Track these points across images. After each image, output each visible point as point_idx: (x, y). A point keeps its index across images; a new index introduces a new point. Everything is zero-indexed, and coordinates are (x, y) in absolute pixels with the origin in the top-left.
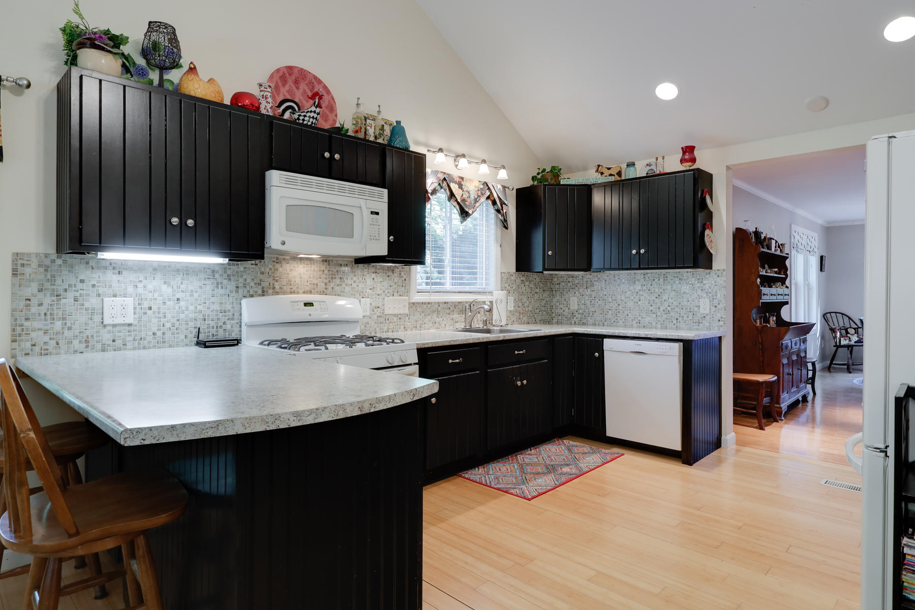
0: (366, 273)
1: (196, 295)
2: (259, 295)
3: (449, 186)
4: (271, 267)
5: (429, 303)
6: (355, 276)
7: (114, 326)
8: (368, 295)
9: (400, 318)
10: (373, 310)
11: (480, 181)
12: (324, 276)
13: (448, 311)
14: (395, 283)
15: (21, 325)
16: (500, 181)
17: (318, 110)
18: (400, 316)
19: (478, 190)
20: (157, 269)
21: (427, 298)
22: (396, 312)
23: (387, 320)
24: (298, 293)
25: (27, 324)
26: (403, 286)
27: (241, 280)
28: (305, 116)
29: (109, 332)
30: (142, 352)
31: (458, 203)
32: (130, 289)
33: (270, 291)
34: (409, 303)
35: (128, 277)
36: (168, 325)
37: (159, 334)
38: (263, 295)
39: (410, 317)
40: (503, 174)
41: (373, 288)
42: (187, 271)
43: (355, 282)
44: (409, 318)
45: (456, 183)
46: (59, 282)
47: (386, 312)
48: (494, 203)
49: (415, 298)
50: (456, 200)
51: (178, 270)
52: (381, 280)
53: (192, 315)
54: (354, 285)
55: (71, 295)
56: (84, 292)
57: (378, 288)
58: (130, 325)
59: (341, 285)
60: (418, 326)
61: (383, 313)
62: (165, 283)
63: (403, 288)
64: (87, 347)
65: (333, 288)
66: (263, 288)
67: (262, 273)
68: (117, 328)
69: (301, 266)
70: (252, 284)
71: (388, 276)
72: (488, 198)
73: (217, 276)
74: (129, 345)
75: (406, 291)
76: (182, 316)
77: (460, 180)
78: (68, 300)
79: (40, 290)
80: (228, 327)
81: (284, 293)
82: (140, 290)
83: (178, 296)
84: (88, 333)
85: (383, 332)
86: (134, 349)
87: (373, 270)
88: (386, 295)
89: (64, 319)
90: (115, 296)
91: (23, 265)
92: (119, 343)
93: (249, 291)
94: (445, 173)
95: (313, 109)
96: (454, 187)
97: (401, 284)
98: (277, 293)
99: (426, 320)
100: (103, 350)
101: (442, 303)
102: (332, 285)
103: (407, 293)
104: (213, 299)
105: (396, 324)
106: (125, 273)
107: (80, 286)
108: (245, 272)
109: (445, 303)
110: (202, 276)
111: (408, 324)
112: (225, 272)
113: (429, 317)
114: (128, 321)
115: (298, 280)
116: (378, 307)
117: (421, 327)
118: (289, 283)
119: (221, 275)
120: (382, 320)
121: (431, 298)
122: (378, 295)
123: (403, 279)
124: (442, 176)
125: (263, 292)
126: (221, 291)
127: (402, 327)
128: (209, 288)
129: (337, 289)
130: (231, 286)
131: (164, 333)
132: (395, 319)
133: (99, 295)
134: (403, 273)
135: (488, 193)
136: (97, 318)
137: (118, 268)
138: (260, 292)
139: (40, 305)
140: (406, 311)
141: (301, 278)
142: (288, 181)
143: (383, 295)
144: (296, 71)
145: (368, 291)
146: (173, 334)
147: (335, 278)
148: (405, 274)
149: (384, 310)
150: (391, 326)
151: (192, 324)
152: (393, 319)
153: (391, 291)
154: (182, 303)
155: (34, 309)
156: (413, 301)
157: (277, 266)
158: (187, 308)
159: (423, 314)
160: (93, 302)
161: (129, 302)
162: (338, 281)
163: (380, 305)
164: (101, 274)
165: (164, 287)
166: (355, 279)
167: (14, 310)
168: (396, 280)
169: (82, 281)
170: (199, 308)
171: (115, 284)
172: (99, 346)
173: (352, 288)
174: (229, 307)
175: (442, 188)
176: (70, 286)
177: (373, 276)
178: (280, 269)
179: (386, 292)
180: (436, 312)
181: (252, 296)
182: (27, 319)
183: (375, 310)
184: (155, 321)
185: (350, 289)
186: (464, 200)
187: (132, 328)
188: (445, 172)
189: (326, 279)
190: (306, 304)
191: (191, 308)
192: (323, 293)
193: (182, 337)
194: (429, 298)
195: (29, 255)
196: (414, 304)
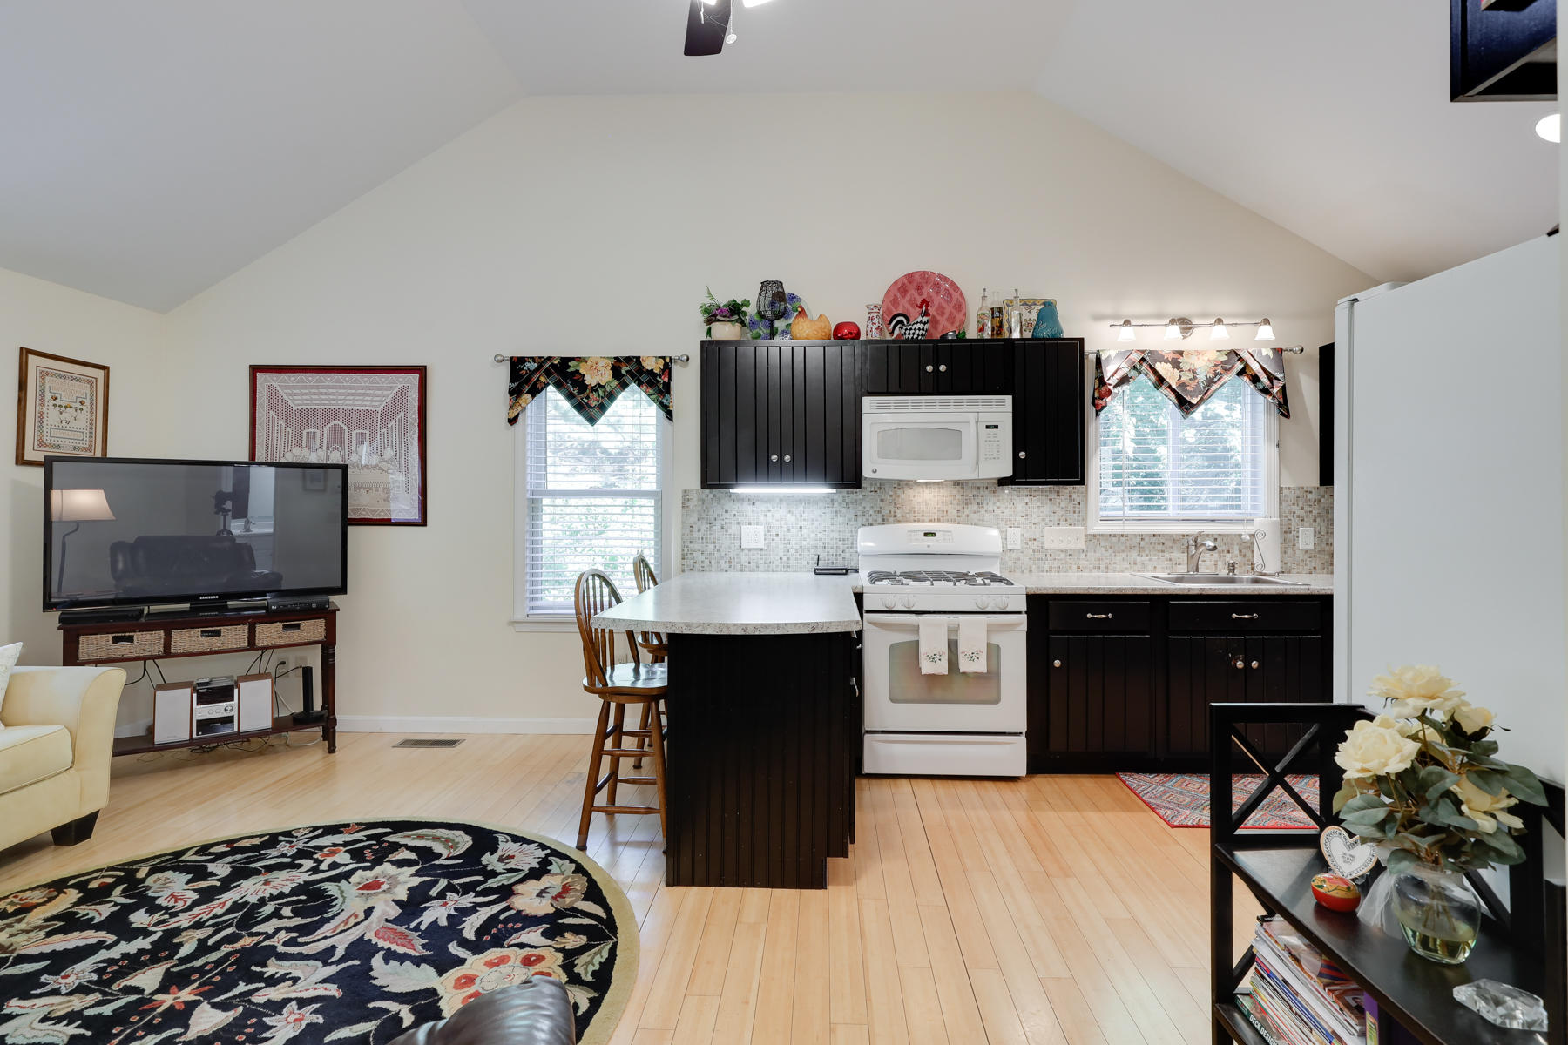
0: (1015, 497)
1: (816, 523)
2: (879, 524)
3: (1152, 368)
4: (891, 493)
5: (1122, 536)
6: (998, 500)
7: (750, 550)
8: (1019, 523)
9: (1070, 555)
10: (1027, 543)
11: (1220, 351)
12: (955, 502)
13: (1160, 547)
14: (1062, 509)
15: (687, 547)
16: (1265, 344)
17: (925, 319)
18: (1069, 552)
19: (1216, 365)
20: (782, 499)
21: (1117, 528)
22: (1062, 546)
23: (1048, 555)
24: (923, 521)
25: (691, 546)
26: (1074, 512)
27: (860, 508)
28: (911, 329)
29: (746, 555)
30: (771, 574)
31: (1173, 390)
32: (762, 518)
33: (891, 519)
34: (1086, 535)
35: (761, 507)
36: (792, 551)
37: (785, 559)
38: (883, 524)
39: (1088, 554)
40: (1266, 333)
41: (1027, 515)
42: (808, 501)
43: (998, 508)
44: (1086, 555)
45: (1167, 361)
46: (711, 512)
47: (1046, 546)
48: (1255, 379)
49: (1095, 528)
50: (1170, 387)
51: (800, 500)
52: (1039, 504)
53: (813, 543)
54: (998, 512)
55: (719, 523)
56: (728, 521)
57: (1034, 516)
58: (761, 550)
59: (979, 512)
60: (1102, 566)
61: (1042, 547)
62: (790, 512)
63: (1076, 515)
64: (730, 567)
65: (968, 516)
66: (883, 516)
67: (882, 500)
68: (752, 552)
69: (927, 491)
70: (871, 512)
71: (1051, 500)
72: (1241, 373)
73: (836, 504)
74: (761, 567)
75: (1081, 518)
76: (804, 543)
77: (1176, 356)
78: (717, 527)
79: (699, 519)
80: (847, 555)
81: (907, 521)
82: (770, 519)
83: (801, 524)
84: (731, 555)
85: (1043, 571)
86: (765, 571)
87: (1027, 492)
88: (1046, 524)
89: (714, 543)
90: (750, 524)
91: (688, 500)
92: (753, 564)
93: (868, 520)
94: (1143, 352)
95: (920, 319)
96: (1164, 369)
97: (1072, 510)
98: (899, 522)
99: (1118, 559)
100: (742, 571)
101: (1147, 535)
102: (967, 512)
103: (1083, 521)
104: (832, 528)
105: (1064, 562)
106: (757, 503)
107: (725, 515)
108: (863, 499)
109: (1154, 535)
110: (821, 504)
111: (1083, 563)
112: (844, 500)
113: (1124, 555)
114: (761, 545)
115: (923, 507)
116: (1035, 540)
117: (1107, 568)
118: (913, 510)
119: (840, 504)
120: (1040, 555)
121: (1126, 528)
122: (1034, 524)
123: (1076, 503)
124: (1136, 357)
125: (883, 520)
126: (840, 520)
127: (1075, 567)
128: (828, 516)
129: (974, 517)
130: (850, 514)
131: (789, 559)
132: (1063, 555)
133: (738, 523)
134: (1074, 496)
135: (1239, 366)
136: (737, 543)
137: (752, 500)
138: (880, 520)
139: (699, 531)
140: (1081, 545)
141: (927, 504)
142: (880, 406)
143: (1043, 524)
144: (917, 276)
145: (1019, 518)
146: (797, 559)
147: (971, 504)
148: (1079, 496)
149: (1043, 543)
150: (1056, 564)
151: (813, 551)
152: (1059, 556)
153: (1055, 518)
154: (805, 531)
155: (696, 535)
156: (1091, 532)
157: (899, 492)
158: (809, 535)
159: (1111, 551)
160: (734, 529)
161: (761, 529)
162: (975, 507)
163: (1037, 537)
164: (739, 505)
165: (789, 515)
166: (998, 504)
167: (683, 535)
168: (1062, 505)
169: (726, 512)
170: (819, 535)
171: (750, 514)
172: (739, 567)
173: (995, 516)
174: (848, 535)
175: (1140, 372)
176: (718, 515)
177: (1027, 500)
178: (903, 496)
179: (1047, 520)
180: (1137, 548)
181: (871, 525)
182: (691, 542)
183: (1030, 543)
184: (781, 546)
185: (991, 517)
186: (1183, 385)
187: (763, 553)
188: (1144, 349)
189: (958, 504)
190: (926, 535)
191: (813, 535)
192: (955, 521)
193: (804, 563)
194: (1122, 528)
195: (693, 490)
196: (1094, 536)
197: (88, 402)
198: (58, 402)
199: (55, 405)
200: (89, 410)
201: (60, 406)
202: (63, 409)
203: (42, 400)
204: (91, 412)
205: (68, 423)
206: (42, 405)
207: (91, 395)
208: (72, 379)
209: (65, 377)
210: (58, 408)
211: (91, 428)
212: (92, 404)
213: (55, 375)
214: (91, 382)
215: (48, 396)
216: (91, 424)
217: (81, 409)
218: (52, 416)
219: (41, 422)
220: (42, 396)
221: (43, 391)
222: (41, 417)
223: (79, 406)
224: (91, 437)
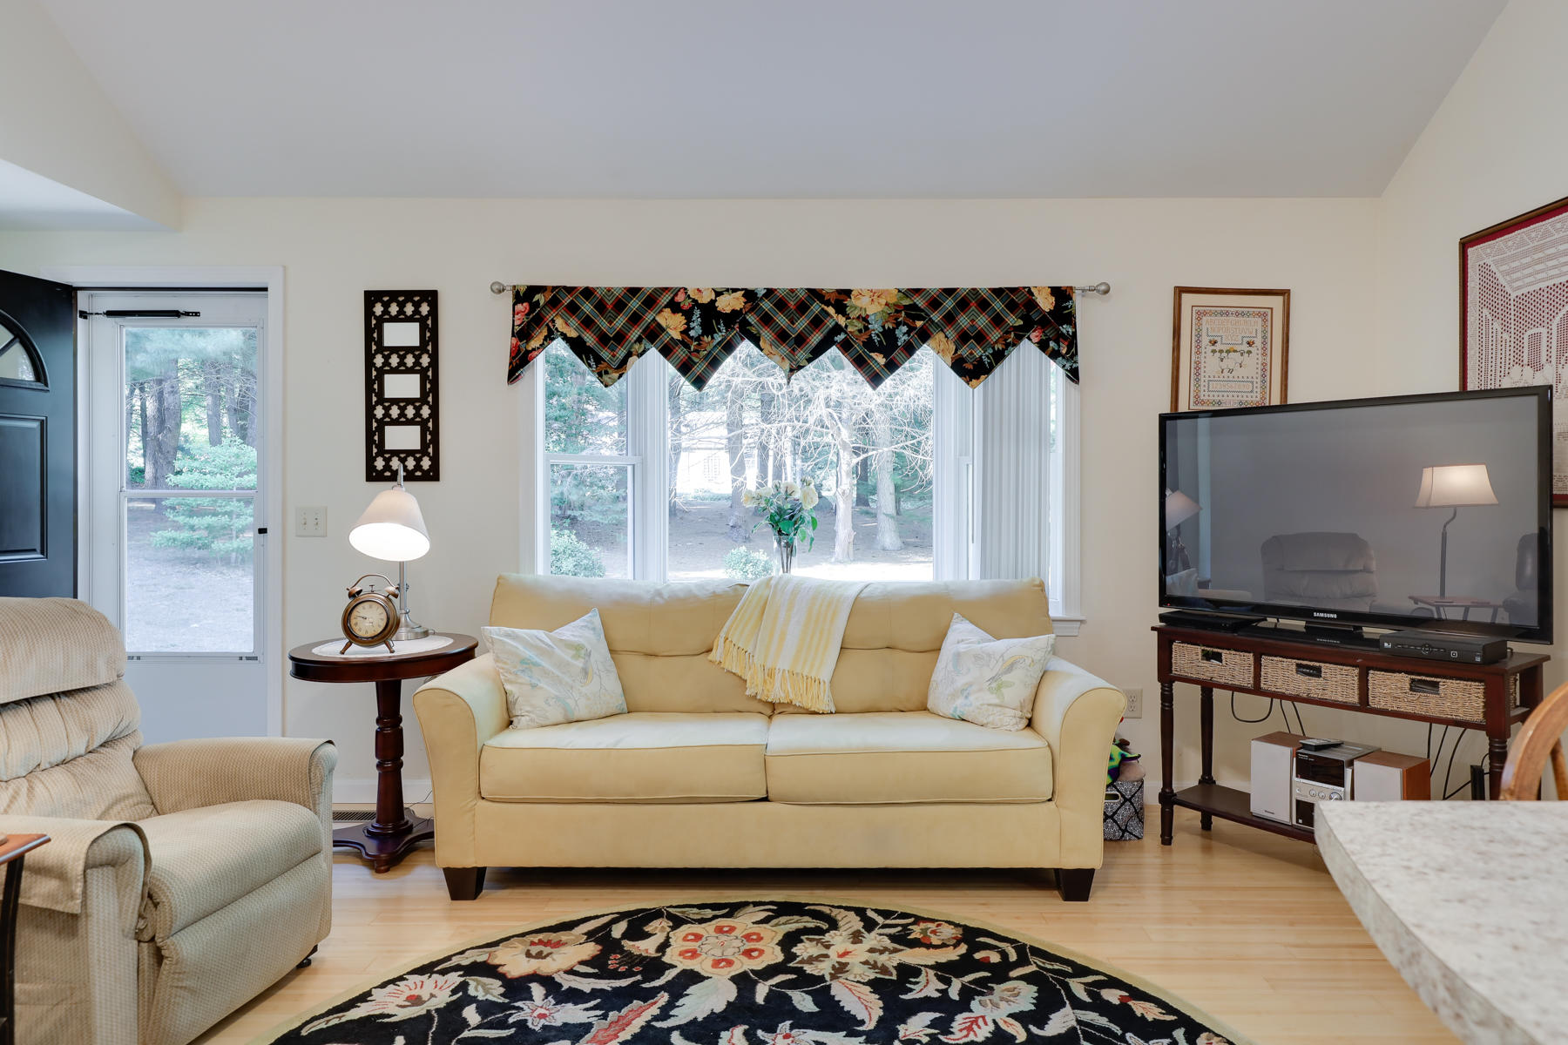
197: (1258, 342)
198: (1218, 347)
199: (1214, 351)
200: (1260, 352)
201: (1221, 351)
202: (1224, 354)
203: (1199, 347)
204: (1264, 354)
205: (1231, 371)
206: (1198, 353)
207: (1264, 332)
208: (1237, 314)
209: (1227, 314)
210: (1218, 354)
211: (1264, 376)
212: (1264, 343)
213: (1216, 314)
214: (1265, 314)
215: (1205, 340)
216: (1264, 370)
217: (1249, 352)
218: (1211, 364)
219: (1198, 374)
220: (1199, 341)
221: (1199, 336)
222: (1198, 368)
223: (1245, 347)
224: (1263, 388)
